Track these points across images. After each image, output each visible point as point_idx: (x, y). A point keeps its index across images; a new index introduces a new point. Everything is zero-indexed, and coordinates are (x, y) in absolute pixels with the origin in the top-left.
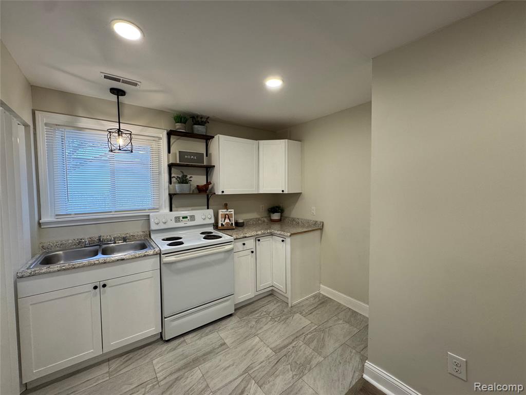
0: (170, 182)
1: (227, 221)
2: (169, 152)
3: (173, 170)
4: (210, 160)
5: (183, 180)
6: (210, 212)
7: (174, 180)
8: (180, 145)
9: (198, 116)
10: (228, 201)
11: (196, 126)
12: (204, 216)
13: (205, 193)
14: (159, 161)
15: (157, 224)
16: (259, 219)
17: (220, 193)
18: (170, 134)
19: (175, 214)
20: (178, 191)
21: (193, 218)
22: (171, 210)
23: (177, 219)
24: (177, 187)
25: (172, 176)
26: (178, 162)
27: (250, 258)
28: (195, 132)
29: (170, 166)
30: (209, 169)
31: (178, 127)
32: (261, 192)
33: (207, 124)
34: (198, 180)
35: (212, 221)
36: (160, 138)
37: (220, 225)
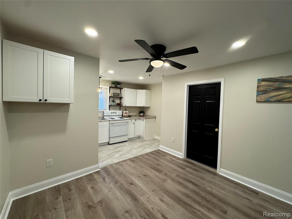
0: (109, 102)
1: (126, 114)
2: (110, 93)
3: (111, 98)
4: (121, 95)
5: (113, 101)
6: (121, 112)
7: (111, 101)
8: (113, 91)
9: (118, 82)
10: (126, 108)
11: (118, 85)
12: (119, 112)
13: (120, 105)
14: (107, 95)
15: (106, 114)
17: (124, 106)
18: (110, 87)
19: (111, 111)
21: (116, 113)
22: (109, 110)
23: (112, 113)
24: (112, 103)
25: (110, 100)
26: (112, 96)
27: (133, 125)
28: (118, 87)
30: (121, 98)
31: (113, 85)
32: (137, 106)
33: (121, 84)
34: (118, 101)
35: (122, 114)
36: (107, 89)
37: (124, 116)
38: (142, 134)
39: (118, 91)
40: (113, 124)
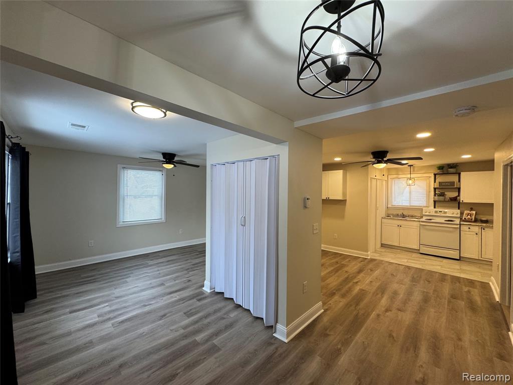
0: (435, 196)
1: (469, 217)
2: (435, 182)
3: (437, 190)
5: (442, 195)
6: (459, 211)
8: (440, 179)
9: (451, 164)
10: (472, 206)
11: (449, 169)
12: (453, 212)
13: (456, 201)
14: (429, 186)
15: (429, 213)
17: (461, 201)
18: (435, 175)
19: (436, 209)
20: (437, 200)
21: (445, 213)
22: (435, 208)
23: (436, 212)
24: (437, 198)
25: (436, 193)
26: (439, 187)
28: (450, 172)
29: (435, 189)
30: (459, 189)
31: (440, 171)
33: (457, 167)
34: (454, 194)
35: (459, 216)
36: (430, 177)
37: (463, 218)
39: (454, 178)
40: (427, 227)
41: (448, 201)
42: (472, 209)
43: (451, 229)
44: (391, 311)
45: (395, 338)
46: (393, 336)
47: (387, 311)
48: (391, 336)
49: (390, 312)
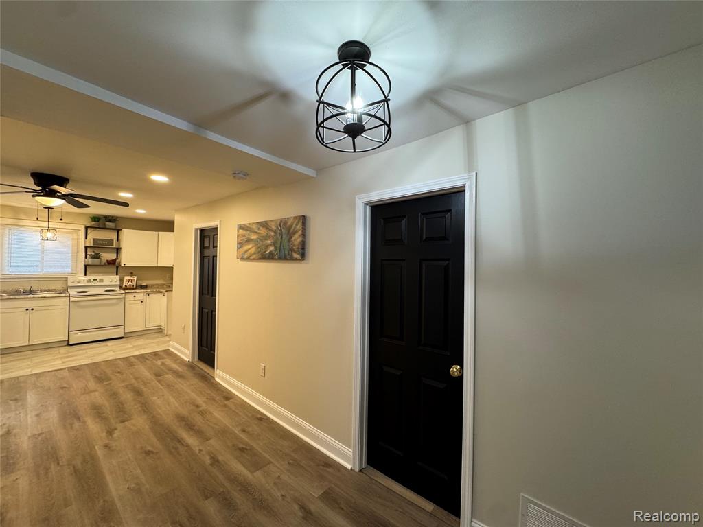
0: (86, 257)
1: (130, 283)
2: (86, 238)
3: (88, 249)
4: (119, 244)
5: (96, 256)
6: (118, 277)
7: (88, 256)
8: (93, 235)
9: (109, 216)
10: (132, 271)
11: (108, 223)
12: (111, 279)
13: (114, 265)
14: (78, 245)
15: (73, 282)
16: (164, 285)
17: (123, 265)
18: (87, 228)
19: (88, 277)
20: (90, 263)
21: (101, 280)
22: (85, 275)
23: (89, 281)
24: (89, 261)
25: (88, 253)
26: (92, 245)
27: (140, 307)
28: (108, 227)
29: (86, 248)
30: (118, 250)
31: (93, 223)
32: (159, 265)
33: (117, 222)
34: (112, 256)
35: (118, 283)
36: (79, 230)
37: (124, 286)
38: (163, 324)
39: (112, 236)
40: (78, 304)
41: (105, 265)
42: (132, 274)
43: (115, 301)
44: (116, 429)
45: (155, 451)
46: (149, 451)
47: (110, 433)
48: (148, 453)
49: (116, 431)
